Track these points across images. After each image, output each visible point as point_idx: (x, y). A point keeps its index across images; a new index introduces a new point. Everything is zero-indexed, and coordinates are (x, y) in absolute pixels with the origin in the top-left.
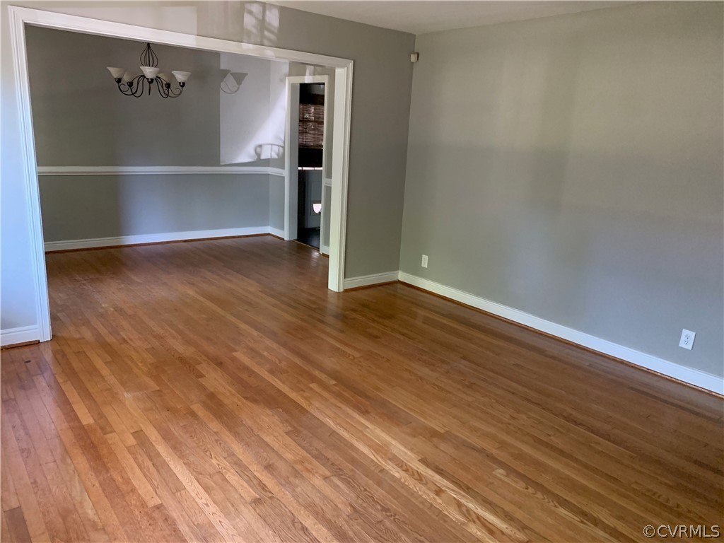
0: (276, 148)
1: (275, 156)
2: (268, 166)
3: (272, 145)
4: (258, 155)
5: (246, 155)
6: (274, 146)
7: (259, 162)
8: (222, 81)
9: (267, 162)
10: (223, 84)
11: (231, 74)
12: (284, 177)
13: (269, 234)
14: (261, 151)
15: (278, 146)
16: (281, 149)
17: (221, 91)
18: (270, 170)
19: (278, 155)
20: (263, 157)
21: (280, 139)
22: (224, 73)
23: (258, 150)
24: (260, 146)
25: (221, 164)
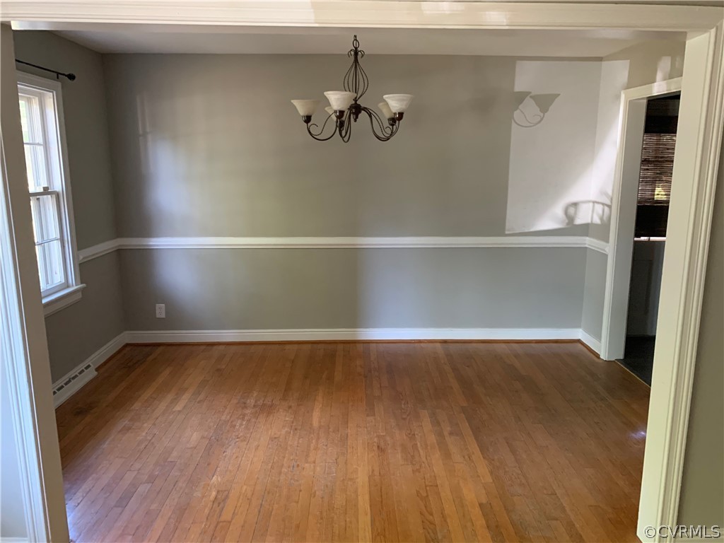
0: (599, 208)
1: (597, 221)
2: (587, 235)
3: (594, 202)
4: (570, 219)
5: (550, 220)
6: (596, 205)
7: (572, 228)
8: (517, 108)
9: (585, 229)
10: (517, 114)
11: (531, 97)
12: (606, 256)
13: (579, 341)
14: (575, 213)
15: (603, 204)
16: (607, 209)
17: (514, 125)
18: (588, 242)
19: (601, 219)
20: (578, 221)
21: (606, 194)
22: (521, 97)
23: (572, 211)
24: (575, 205)
25: (507, 232)
